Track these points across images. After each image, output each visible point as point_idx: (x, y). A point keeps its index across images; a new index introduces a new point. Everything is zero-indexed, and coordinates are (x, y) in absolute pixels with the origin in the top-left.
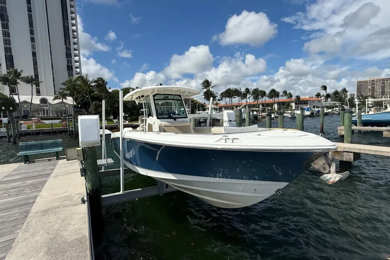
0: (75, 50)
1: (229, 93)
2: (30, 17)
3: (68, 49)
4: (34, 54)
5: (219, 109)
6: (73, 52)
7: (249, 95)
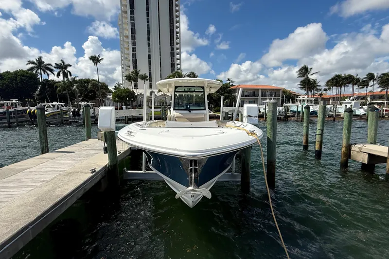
0: (177, 49)
1: (338, 81)
2: (148, 26)
3: (172, 49)
4: (149, 57)
5: (314, 101)
6: (176, 51)
7: (373, 82)
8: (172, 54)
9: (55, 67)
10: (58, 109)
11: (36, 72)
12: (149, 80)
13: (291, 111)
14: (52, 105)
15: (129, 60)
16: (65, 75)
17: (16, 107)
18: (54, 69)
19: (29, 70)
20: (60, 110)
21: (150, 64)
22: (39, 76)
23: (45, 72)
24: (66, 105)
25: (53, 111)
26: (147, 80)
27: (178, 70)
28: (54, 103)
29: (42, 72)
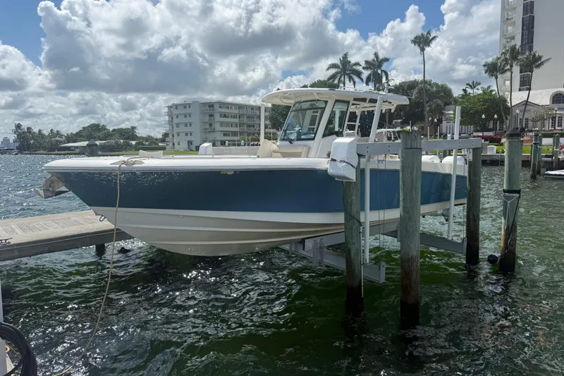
9: (364, 68)
16: (378, 80)
18: (363, 71)
19: (329, 79)
23: (350, 78)
29: (347, 80)
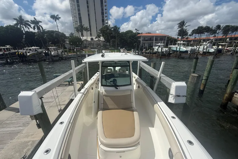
3: (102, 10)
6: (105, 11)
7: (219, 30)
8: (103, 13)
9: (31, 23)
10: (36, 51)
11: (20, 27)
12: (89, 31)
13: (172, 50)
14: (32, 49)
15: (77, 17)
16: (38, 28)
17: (10, 51)
19: (15, 25)
20: (37, 52)
21: (89, 20)
22: (23, 29)
23: (26, 26)
24: (41, 49)
25: (33, 53)
26: (88, 31)
27: (106, 24)
28: (33, 48)
29: (24, 27)
